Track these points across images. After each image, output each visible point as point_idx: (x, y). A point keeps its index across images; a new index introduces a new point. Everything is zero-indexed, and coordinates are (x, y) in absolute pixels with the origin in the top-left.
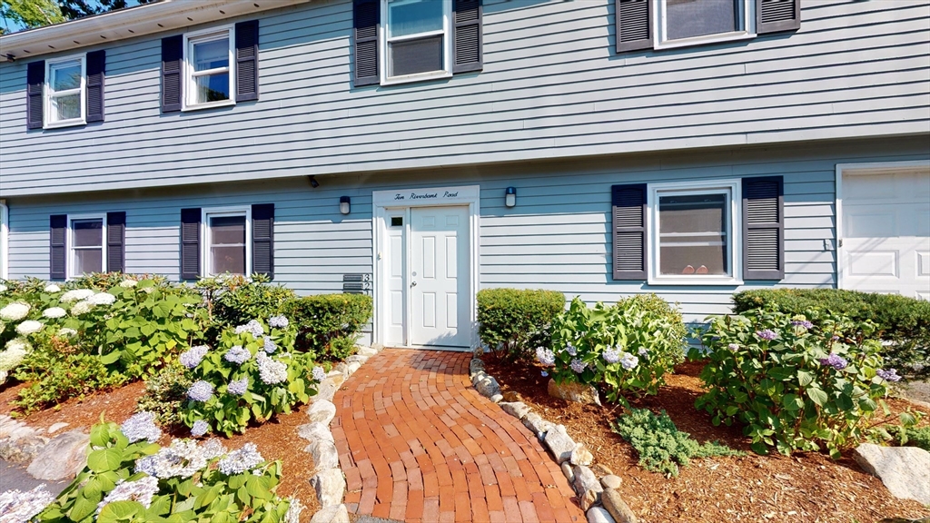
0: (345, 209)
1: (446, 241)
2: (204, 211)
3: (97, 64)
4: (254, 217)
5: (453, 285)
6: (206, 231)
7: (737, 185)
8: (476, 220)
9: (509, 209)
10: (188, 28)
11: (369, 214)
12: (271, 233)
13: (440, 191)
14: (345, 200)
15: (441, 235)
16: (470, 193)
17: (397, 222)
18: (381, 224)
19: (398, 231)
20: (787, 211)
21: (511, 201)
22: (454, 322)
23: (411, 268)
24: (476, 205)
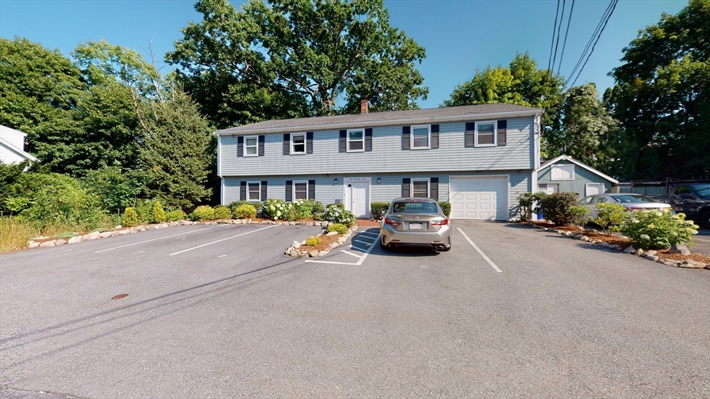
0: (336, 182)
1: (363, 191)
2: (293, 182)
3: (262, 139)
4: (309, 183)
5: (364, 202)
6: (294, 187)
7: (429, 179)
8: (370, 186)
9: (378, 183)
10: (292, 132)
11: (342, 184)
12: (314, 188)
13: (362, 178)
14: (336, 180)
15: (362, 190)
16: (369, 179)
17: (350, 186)
18: (345, 186)
19: (350, 188)
20: (439, 185)
21: (379, 181)
22: (365, 211)
23: (353, 198)
24: (371, 182)
